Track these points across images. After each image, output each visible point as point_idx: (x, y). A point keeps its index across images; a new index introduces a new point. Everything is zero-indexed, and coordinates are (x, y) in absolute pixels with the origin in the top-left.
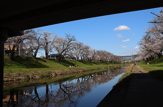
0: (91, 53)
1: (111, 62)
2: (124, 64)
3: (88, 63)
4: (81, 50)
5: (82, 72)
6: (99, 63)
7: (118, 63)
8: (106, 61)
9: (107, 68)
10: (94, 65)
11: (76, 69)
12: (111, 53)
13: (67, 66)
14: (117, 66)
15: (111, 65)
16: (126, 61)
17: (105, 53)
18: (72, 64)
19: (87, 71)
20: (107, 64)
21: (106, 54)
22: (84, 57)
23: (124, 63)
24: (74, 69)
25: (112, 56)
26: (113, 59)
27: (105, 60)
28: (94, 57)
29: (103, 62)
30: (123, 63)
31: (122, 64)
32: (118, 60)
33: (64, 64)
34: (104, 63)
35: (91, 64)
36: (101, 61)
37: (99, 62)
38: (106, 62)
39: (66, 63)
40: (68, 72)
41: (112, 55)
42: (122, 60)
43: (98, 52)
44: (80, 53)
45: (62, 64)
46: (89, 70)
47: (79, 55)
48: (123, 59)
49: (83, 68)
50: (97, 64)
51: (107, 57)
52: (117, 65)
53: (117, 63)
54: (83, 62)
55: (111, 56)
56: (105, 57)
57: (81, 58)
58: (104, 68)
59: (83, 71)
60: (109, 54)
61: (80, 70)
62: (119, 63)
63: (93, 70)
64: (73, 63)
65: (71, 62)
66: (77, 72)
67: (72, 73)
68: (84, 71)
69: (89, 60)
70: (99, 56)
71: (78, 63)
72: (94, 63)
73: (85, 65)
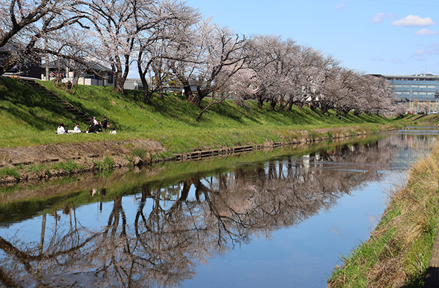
0: (207, 53)
1: (323, 109)
2: (398, 123)
3: (185, 111)
4: (139, 29)
5: (132, 166)
6: (252, 114)
7: (363, 114)
8: (291, 102)
9: (292, 142)
10: (219, 120)
11: (89, 150)
12: (325, 57)
13: (40, 124)
14: (352, 136)
15: (320, 127)
16: (411, 104)
17: (290, 55)
18: (75, 112)
19: (164, 161)
20: (297, 118)
21: (298, 58)
22: (158, 72)
23: (401, 116)
24: (79, 146)
25: (329, 76)
26: (333, 93)
27: (287, 98)
28: (220, 77)
29: (273, 104)
30: (392, 115)
31: (388, 125)
32: (361, 102)
33: (24, 109)
34: (280, 116)
35: (199, 119)
36: (261, 98)
37: (247, 109)
38: (294, 107)
39: (37, 104)
40: (27, 167)
41: (330, 67)
42: (388, 101)
43: (248, 45)
44: (136, 45)
45: (10, 110)
46: (176, 159)
47: (127, 57)
48: (398, 95)
49: (140, 143)
50: (237, 119)
51: (296, 81)
52: (353, 127)
53: (356, 114)
54: (150, 103)
55: (322, 73)
56: (287, 78)
57: (142, 76)
58: (276, 145)
59: (137, 159)
60: (313, 60)
61: (119, 152)
62: (373, 115)
63: (207, 154)
64: (88, 105)
65: (74, 99)
66: (96, 170)
67: (58, 175)
68: (140, 165)
69: (187, 89)
70: (249, 73)
71: (122, 107)
72: (222, 110)
73: (162, 119)
